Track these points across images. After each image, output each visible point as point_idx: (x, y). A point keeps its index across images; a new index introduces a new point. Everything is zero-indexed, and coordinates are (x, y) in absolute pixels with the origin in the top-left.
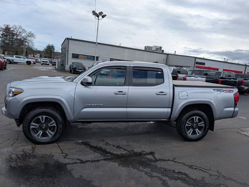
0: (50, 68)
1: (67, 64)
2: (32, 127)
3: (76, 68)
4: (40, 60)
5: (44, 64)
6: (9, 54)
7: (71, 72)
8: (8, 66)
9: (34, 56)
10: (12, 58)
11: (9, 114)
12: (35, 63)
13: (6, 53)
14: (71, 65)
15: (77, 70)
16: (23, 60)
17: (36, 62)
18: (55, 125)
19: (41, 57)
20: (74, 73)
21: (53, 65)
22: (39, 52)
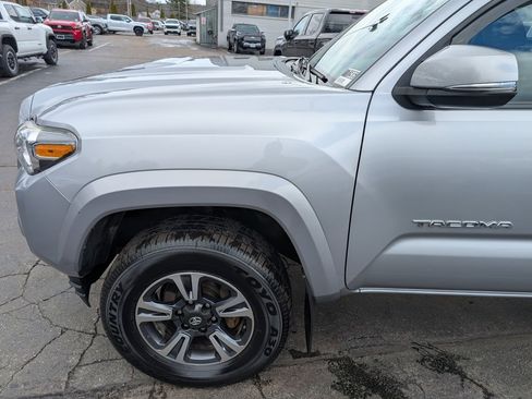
0: (185, 40)
1: (222, 30)
2: (141, 318)
3: (242, 39)
4: (161, 25)
5: (171, 32)
6: (99, 13)
7: (230, 49)
8: (97, 40)
9: (148, 16)
10: (104, 21)
11: (41, 249)
12: (151, 33)
13: (94, 11)
14: (230, 32)
15: (245, 44)
16: (126, 24)
17: (154, 29)
18: (247, 312)
19: (162, 16)
20: (238, 52)
21: (189, 34)
22: (158, 6)
